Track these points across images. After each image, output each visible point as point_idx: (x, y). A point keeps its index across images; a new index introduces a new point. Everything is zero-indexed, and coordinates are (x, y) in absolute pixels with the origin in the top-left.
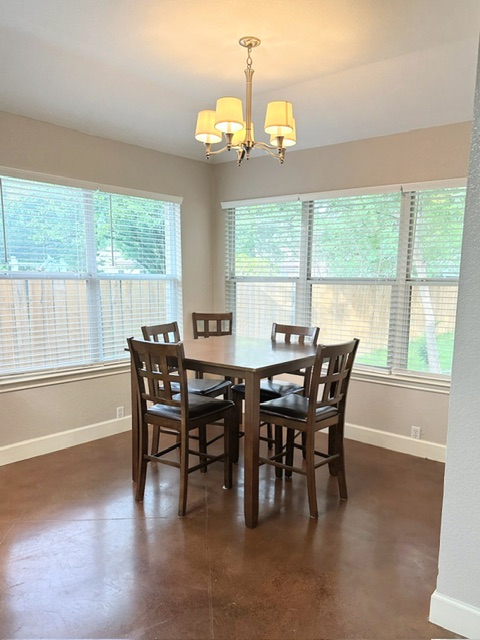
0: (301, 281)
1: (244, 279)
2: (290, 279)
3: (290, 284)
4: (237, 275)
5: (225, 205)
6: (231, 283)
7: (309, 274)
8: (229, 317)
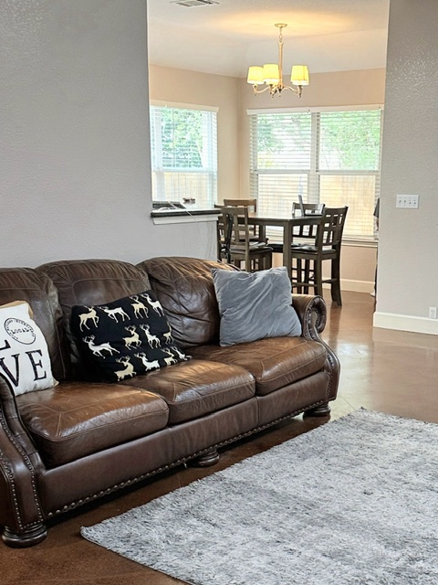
0: (311, 173)
1: (266, 172)
2: (303, 172)
3: (303, 175)
4: (258, 168)
5: (250, 112)
6: (254, 175)
7: (317, 168)
8: (254, 203)
